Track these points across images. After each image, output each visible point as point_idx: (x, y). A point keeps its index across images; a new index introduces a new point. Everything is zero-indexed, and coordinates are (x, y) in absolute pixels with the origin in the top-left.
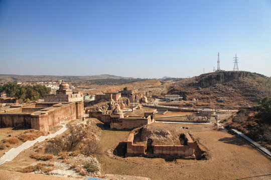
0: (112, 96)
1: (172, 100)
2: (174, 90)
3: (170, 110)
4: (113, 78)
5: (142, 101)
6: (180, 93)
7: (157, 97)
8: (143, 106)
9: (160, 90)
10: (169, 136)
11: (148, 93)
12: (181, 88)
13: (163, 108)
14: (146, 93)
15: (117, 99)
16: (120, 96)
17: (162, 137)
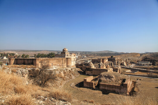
0: (101, 60)
1: (144, 65)
2: (146, 58)
3: (140, 71)
4: (111, 52)
5: (122, 64)
6: (151, 61)
7: (133, 63)
8: (122, 67)
9: (137, 59)
10: (113, 79)
11: (127, 60)
12: (152, 57)
13: (135, 69)
14: (126, 60)
15: (105, 62)
16: (107, 61)
17: (108, 79)
